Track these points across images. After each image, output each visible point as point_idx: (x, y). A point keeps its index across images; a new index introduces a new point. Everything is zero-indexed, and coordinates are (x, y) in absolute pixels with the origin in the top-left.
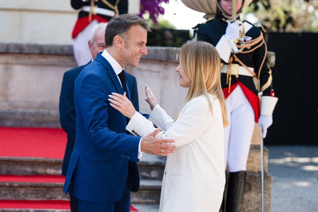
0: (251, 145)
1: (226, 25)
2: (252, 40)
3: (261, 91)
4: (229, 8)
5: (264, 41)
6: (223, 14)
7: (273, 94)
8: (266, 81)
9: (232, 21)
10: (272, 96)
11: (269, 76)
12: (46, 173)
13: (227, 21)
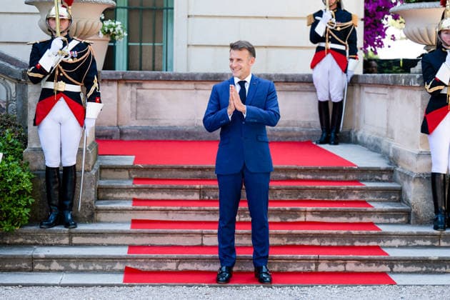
1: (446, 54)
6: (443, 45)
12: (297, 178)
13: (446, 49)
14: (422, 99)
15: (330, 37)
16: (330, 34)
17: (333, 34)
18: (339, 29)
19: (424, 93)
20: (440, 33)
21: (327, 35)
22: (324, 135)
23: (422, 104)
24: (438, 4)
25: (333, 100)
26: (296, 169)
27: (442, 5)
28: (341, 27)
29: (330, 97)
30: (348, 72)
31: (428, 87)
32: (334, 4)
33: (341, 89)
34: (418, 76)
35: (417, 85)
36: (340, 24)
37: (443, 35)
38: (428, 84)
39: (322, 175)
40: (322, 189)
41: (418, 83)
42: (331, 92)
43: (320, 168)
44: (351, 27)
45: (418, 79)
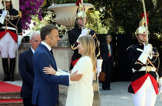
0: (93, 81)
1: (81, 30)
2: (91, 36)
3: (96, 57)
4: (82, 23)
5: (96, 36)
6: (79, 25)
7: (101, 58)
8: (98, 53)
9: (84, 28)
10: (101, 59)
11: (99, 51)
12: (2, 98)
13: (81, 28)
14: (69, 54)
15: (8, 23)
16: (8, 22)
17: (9, 22)
18: (12, 19)
19: (70, 51)
20: (77, 19)
21: (6, 22)
22: (6, 76)
23: (69, 57)
24: (74, 4)
25: (10, 58)
26: (2, 94)
27: (76, 5)
28: (13, 18)
29: (8, 56)
30: (18, 42)
31: (72, 47)
32: (9, 6)
33: (14, 51)
34: (66, 42)
35: (66, 46)
36: (12, 16)
37: (79, 20)
38: (73, 45)
39: (16, 96)
40: (18, 104)
41: (67, 46)
42: (9, 53)
43: (14, 92)
44: (18, 18)
45: (67, 43)
